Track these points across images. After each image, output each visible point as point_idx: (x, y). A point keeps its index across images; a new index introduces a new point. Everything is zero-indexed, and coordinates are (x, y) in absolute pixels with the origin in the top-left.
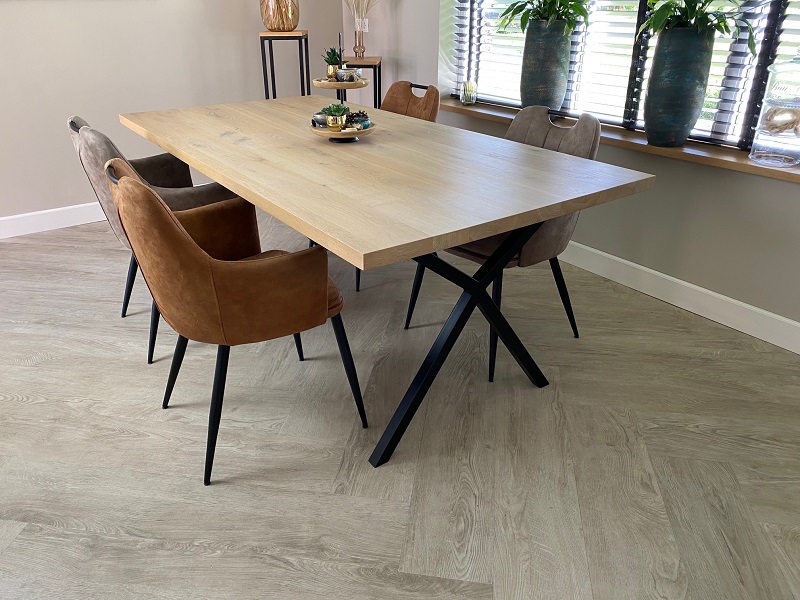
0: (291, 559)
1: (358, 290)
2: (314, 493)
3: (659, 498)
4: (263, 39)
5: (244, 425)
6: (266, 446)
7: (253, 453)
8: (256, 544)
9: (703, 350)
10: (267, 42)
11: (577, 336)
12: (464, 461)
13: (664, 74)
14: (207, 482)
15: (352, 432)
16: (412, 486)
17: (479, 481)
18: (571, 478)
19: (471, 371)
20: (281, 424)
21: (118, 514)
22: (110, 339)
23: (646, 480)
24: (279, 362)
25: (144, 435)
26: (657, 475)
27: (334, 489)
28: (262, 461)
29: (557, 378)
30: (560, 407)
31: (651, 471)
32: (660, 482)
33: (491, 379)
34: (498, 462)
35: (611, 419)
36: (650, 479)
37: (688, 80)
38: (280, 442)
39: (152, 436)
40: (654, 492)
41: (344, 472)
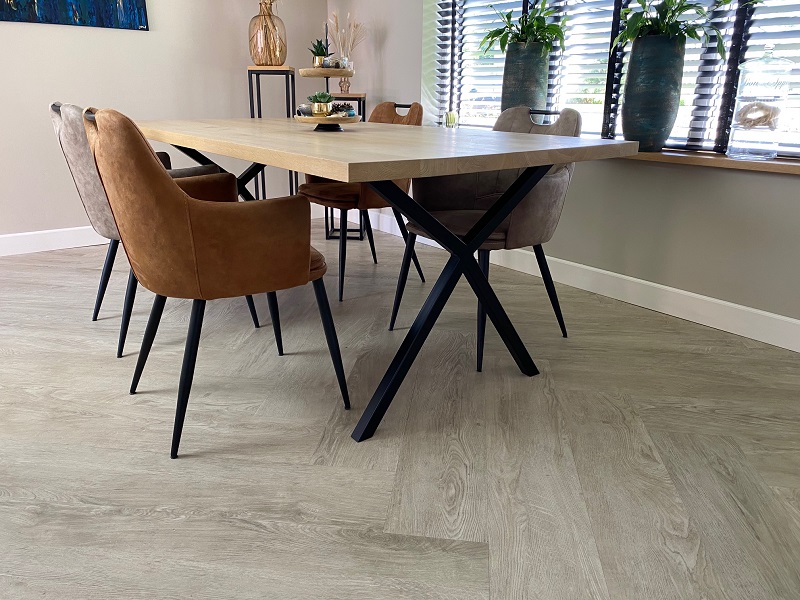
0: (264, 523)
1: (341, 300)
2: (291, 465)
3: (662, 466)
4: (251, 72)
5: (217, 408)
6: (242, 425)
7: (225, 431)
8: (226, 509)
9: (694, 347)
10: (254, 76)
11: (565, 335)
12: (453, 436)
13: (639, 80)
14: (174, 455)
15: (334, 413)
16: (397, 457)
17: (470, 454)
18: (567, 450)
19: (459, 363)
20: (257, 407)
21: (73, 484)
22: (79, 338)
23: (647, 451)
24: (257, 357)
25: (107, 416)
26: (657, 447)
27: (313, 461)
28: (236, 437)
29: (547, 369)
30: (552, 391)
31: (651, 444)
32: (661, 453)
33: (479, 369)
34: (489, 437)
35: (606, 401)
36: (650, 449)
37: (663, 84)
38: (256, 422)
39: (116, 417)
40: (655, 461)
41: (325, 446)
